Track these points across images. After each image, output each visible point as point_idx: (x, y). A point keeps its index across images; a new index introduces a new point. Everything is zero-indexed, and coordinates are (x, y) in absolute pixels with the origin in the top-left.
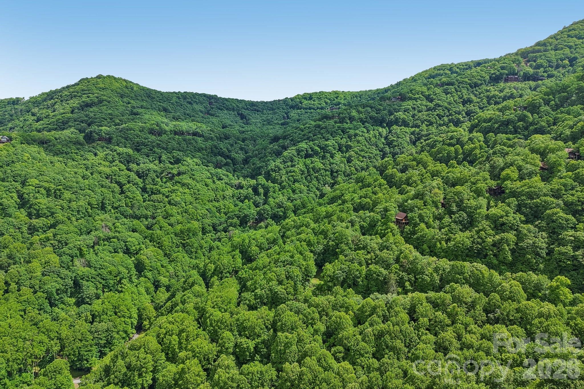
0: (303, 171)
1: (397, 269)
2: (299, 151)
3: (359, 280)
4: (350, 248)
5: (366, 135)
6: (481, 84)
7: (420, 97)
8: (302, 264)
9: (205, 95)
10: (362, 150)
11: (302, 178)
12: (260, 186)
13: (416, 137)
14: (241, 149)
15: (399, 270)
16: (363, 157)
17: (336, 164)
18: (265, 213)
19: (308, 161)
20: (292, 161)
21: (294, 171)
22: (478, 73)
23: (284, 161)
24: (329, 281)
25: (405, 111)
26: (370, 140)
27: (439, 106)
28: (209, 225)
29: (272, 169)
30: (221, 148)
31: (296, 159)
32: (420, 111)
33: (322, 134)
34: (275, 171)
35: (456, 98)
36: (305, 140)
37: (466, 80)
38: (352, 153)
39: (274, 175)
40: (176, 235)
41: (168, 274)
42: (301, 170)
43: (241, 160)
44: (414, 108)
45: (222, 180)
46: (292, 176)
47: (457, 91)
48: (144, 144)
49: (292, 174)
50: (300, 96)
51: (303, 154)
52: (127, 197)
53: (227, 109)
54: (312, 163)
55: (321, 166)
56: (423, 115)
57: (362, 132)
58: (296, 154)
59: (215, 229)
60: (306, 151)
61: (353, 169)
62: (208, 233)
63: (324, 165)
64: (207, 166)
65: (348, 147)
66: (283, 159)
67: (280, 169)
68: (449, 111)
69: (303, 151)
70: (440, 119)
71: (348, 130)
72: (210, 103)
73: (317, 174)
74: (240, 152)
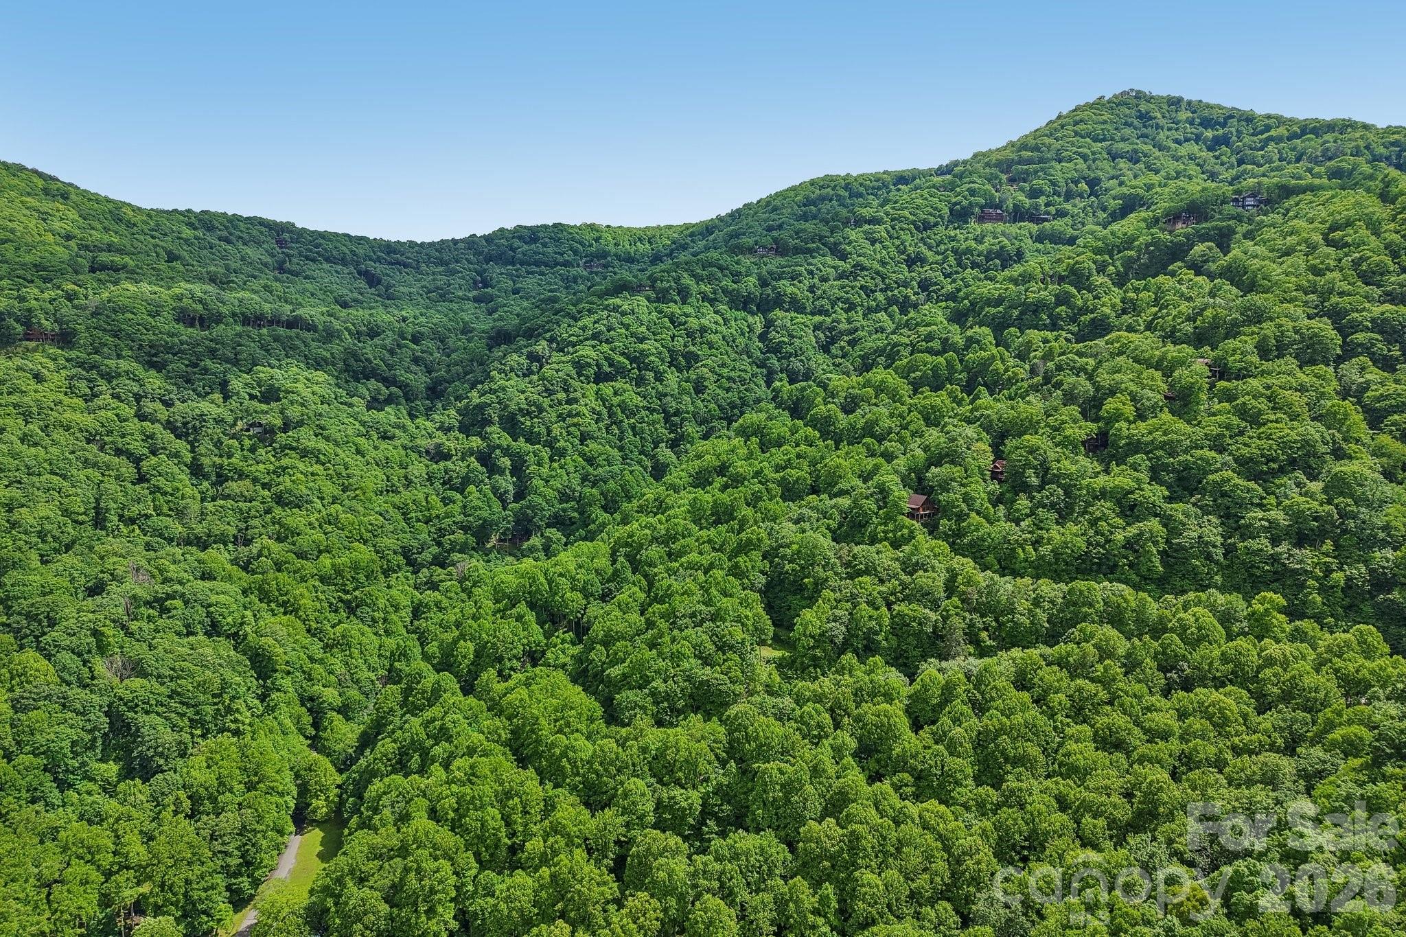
0: (599, 414)
1: (957, 607)
2: (580, 366)
4: (836, 574)
5: (723, 329)
6: (936, 224)
7: (818, 248)
8: (746, 617)
9: (262, 222)
10: (723, 365)
11: (600, 429)
12: (498, 451)
13: (827, 337)
14: (416, 360)
15: (962, 609)
16: (729, 379)
17: (672, 396)
18: (536, 514)
19: (607, 389)
20: (566, 391)
21: (578, 415)
22: (926, 199)
23: (547, 390)
24: (813, 648)
25: (793, 279)
26: (734, 341)
27: (864, 268)
28: (395, 553)
29: (521, 410)
30: (367, 360)
31: (576, 384)
32: (824, 280)
33: (627, 327)
34: (529, 413)
35: (893, 253)
36: (587, 339)
37: (906, 213)
38: (705, 370)
39: (528, 423)
40: (323, 580)
41: (332, 678)
42: (593, 411)
43: (422, 387)
44: (811, 273)
45: (391, 438)
46: (575, 425)
47: (891, 237)
48: (170, 348)
49: (575, 420)
50: (507, 234)
51: (590, 372)
52: (158, 489)
53: (327, 260)
54: (616, 394)
55: (638, 401)
56: (833, 288)
57: (716, 323)
58: (574, 373)
59: (410, 563)
60: (597, 365)
61: (712, 406)
62: (395, 572)
63: (644, 397)
64: (351, 405)
65: (692, 359)
66: (544, 385)
67: (541, 410)
68: (883, 279)
69: (589, 365)
70: (868, 296)
71: (683, 319)
72: (281, 243)
73: (632, 421)
74: (414, 368)
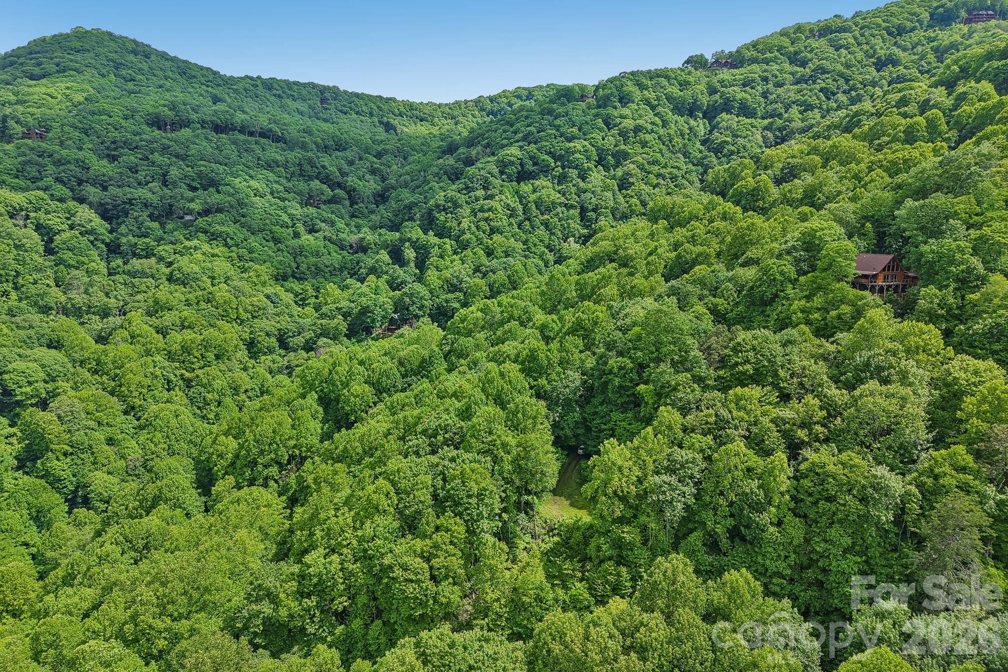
0: (513, 210)
1: (963, 469)
2: (503, 166)
3: (764, 518)
4: (698, 380)
5: (662, 131)
6: (913, 30)
7: (776, 57)
9: (313, 86)
10: (655, 162)
11: (510, 224)
12: (407, 244)
13: (776, 137)
14: (373, 172)
15: (977, 474)
16: (658, 176)
17: (593, 192)
18: (414, 303)
19: (526, 188)
20: (485, 188)
21: (490, 210)
22: (903, 7)
23: (467, 188)
24: (621, 521)
25: (744, 85)
26: (671, 142)
27: (824, 71)
28: (268, 334)
29: (437, 206)
30: (324, 167)
31: (497, 182)
32: (779, 85)
33: (557, 127)
34: (445, 209)
35: (860, 55)
36: (517, 141)
37: (879, 21)
38: (632, 166)
39: (442, 218)
42: (508, 206)
43: (368, 192)
44: (765, 80)
45: (316, 232)
46: (486, 220)
47: (859, 44)
48: (131, 144)
49: (486, 215)
51: (512, 170)
52: (60, 262)
53: (357, 113)
54: (534, 191)
55: (556, 197)
56: (790, 92)
57: (653, 123)
58: (496, 171)
59: (283, 344)
60: (521, 164)
61: (634, 200)
62: (265, 354)
63: (564, 195)
65: (621, 157)
66: (465, 183)
67: (456, 205)
68: (847, 81)
69: (512, 163)
70: (828, 99)
71: (618, 120)
72: (323, 101)
73: (546, 217)
74: (368, 176)
